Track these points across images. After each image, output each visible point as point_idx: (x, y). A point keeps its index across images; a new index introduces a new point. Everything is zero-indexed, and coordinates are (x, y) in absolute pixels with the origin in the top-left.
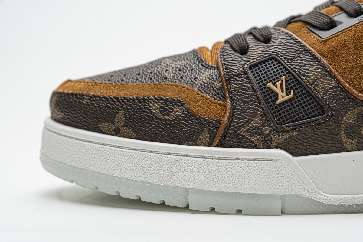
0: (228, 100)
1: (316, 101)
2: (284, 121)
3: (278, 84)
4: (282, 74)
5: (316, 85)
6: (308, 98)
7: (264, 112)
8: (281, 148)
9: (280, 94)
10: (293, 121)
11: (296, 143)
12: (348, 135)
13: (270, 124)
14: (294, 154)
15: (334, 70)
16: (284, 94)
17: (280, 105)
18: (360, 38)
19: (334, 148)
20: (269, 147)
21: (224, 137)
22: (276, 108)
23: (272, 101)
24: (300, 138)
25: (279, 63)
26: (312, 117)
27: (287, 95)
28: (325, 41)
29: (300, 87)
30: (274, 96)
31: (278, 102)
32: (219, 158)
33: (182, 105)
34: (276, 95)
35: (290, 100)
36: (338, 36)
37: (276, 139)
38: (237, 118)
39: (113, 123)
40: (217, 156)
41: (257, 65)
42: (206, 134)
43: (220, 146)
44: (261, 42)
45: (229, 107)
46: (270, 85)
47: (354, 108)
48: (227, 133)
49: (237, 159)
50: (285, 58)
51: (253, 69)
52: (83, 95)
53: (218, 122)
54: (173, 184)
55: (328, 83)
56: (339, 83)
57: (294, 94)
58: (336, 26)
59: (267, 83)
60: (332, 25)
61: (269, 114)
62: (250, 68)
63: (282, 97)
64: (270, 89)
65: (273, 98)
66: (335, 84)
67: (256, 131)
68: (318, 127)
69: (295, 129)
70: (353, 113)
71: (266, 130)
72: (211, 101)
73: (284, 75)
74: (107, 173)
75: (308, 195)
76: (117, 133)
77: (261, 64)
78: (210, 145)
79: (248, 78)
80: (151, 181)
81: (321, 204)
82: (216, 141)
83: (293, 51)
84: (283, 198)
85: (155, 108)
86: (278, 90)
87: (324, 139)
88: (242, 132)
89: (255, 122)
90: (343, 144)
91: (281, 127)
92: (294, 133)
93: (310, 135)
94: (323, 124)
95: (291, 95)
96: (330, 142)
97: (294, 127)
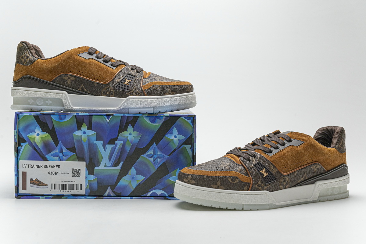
0: (251, 176)
1: (273, 176)
2: (267, 182)
3: (263, 171)
4: (263, 168)
5: (273, 171)
6: (271, 175)
7: (261, 180)
8: (266, 190)
10: (269, 182)
11: (270, 188)
12: (281, 185)
14: (270, 192)
15: (276, 166)
16: (265, 174)
17: (265, 177)
18: (281, 156)
19: (278, 189)
20: (263, 190)
21: (252, 188)
22: (264, 178)
25: (261, 164)
26: (273, 181)
28: (271, 157)
29: (269, 172)
31: (264, 177)
33: (238, 178)
34: (263, 175)
35: (267, 176)
36: (274, 155)
37: (265, 188)
38: (254, 182)
39: (216, 185)
40: (251, 194)
41: (255, 165)
42: (246, 187)
43: (251, 191)
44: (253, 157)
45: (251, 179)
46: (261, 171)
47: (282, 177)
48: (253, 186)
49: (256, 194)
51: (255, 167)
52: (203, 176)
53: (250, 184)
54: (239, 203)
55: (275, 170)
56: (278, 170)
58: (272, 152)
59: (260, 171)
61: (263, 181)
63: (265, 175)
64: (261, 173)
67: (260, 186)
68: (275, 183)
69: (269, 184)
70: (282, 179)
71: (263, 185)
72: (245, 177)
74: (217, 201)
75: (274, 203)
76: (218, 188)
78: (248, 190)
79: (254, 169)
80: (232, 203)
81: (277, 206)
82: (250, 189)
83: (264, 160)
84: (269, 204)
85: (230, 180)
86: (263, 173)
88: (256, 186)
89: (259, 183)
90: (280, 188)
91: (266, 184)
92: (269, 186)
93: (273, 186)
95: (267, 174)
96: (277, 187)
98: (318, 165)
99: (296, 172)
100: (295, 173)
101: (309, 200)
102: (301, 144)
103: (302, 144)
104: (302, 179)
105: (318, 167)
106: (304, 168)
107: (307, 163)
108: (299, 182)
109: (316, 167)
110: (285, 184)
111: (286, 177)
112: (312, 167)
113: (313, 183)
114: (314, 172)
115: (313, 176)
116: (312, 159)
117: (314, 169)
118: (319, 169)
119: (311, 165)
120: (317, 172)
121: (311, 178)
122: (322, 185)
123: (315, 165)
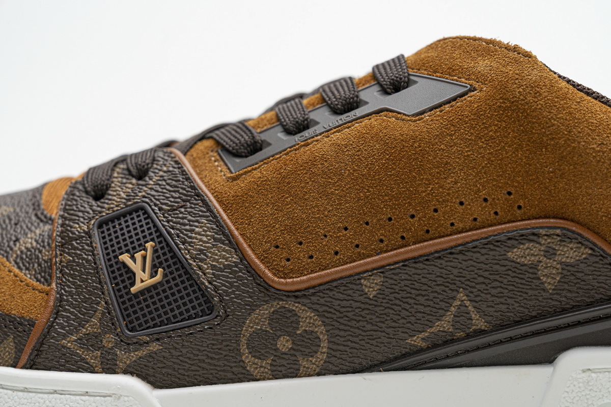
0: (54, 284)
1: (200, 289)
2: (140, 325)
3: (138, 256)
4: (148, 238)
5: (202, 260)
6: (187, 284)
7: (107, 308)
8: (132, 374)
9: (140, 275)
10: (155, 326)
11: (159, 365)
13: (115, 329)
14: (157, 384)
15: (236, 233)
16: (145, 276)
17: (136, 295)
19: (230, 375)
20: (112, 371)
21: (38, 350)
22: (130, 300)
23: (125, 287)
24: (167, 355)
26: (190, 318)
27: (152, 276)
28: (234, 179)
29: (175, 264)
30: (129, 278)
31: (133, 290)
32: (25, 390)
34: (131, 275)
35: (155, 287)
36: (255, 169)
37: (125, 357)
38: (63, 317)
40: (20, 385)
41: (112, 220)
43: (31, 368)
44: (133, 176)
45: (52, 297)
46: (125, 258)
47: (267, 302)
48: (42, 344)
49: (55, 392)
50: (160, 209)
51: (105, 228)
53: (32, 324)
55: (225, 256)
56: (243, 257)
57: (165, 275)
58: (261, 149)
59: (121, 254)
60: (254, 148)
61: (116, 312)
62: (100, 226)
65: (127, 283)
66: (235, 259)
67: (93, 342)
68: (198, 336)
69: (158, 340)
70: (265, 311)
71: (109, 340)
72: (27, 285)
73: (152, 240)
77: (119, 219)
78: (15, 367)
79: (91, 243)
82: (24, 358)
83: (177, 195)
86: (136, 267)
87: (212, 358)
88: (70, 342)
89: (93, 325)
90: (244, 368)
91: (134, 337)
92: (155, 347)
93: (184, 351)
94: (209, 331)
95: (158, 278)
96: (221, 363)
97: (156, 336)
98: (567, 237)
99: (379, 280)
100: (372, 287)
102: (448, 102)
103: (454, 99)
104: (444, 324)
105: (570, 253)
106: (439, 255)
107: (469, 224)
108: (417, 341)
109: (550, 253)
110: (284, 344)
112: (520, 254)
113: (547, 358)
114: (542, 283)
115: (534, 314)
116: (509, 193)
117: (534, 266)
118: (582, 266)
119: (502, 238)
120: (566, 286)
121: (517, 323)
122: (601, 375)
123: (535, 238)
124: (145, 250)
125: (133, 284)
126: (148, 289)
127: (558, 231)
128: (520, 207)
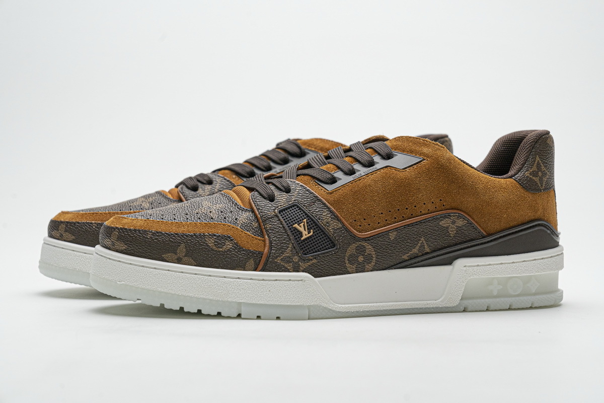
0: (266, 237)
1: (329, 238)
2: (308, 252)
3: (302, 225)
4: (303, 218)
5: (328, 226)
6: (323, 236)
7: (293, 246)
8: (306, 272)
9: (304, 232)
10: (314, 253)
11: (316, 268)
12: (350, 262)
13: (298, 254)
14: (316, 276)
15: (339, 216)
16: (307, 233)
17: (304, 240)
18: (356, 192)
19: (341, 272)
20: (298, 271)
21: (265, 264)
22: (301, 242)
23: (299, 237)
24: (319, 264)
25: (300, 209)
26: (327, 249)
27: (309, 233)
28: (331, 193)
29: (317, 228)
30: (299, 234)
31: (302, 239)
32: (263, 280)
33: (232, 240)
34: (301, 233)
35: (310, 237)
36: (339, 189)
37: (303, 265)
38: (274, 250)
39: (176, 254)
40: (261, 278)
41: (284, 210)
42: (252, 262)
43: (263, 271)
44: (283, 192)
45: (267, 242)
46: (296, 225)
47: (354, 243)
48: (268, 261)
49: (276, 280)
50: (304, 205)
51: (282, 214)
52: (145, 231)
53: (261, 254)
54: (230, 300)
55: (336, 225)
56: (344, 225)
57: (314, 233)
58: (336, 182)
59: (294, 224)
60: (333, 180)
61: (297, 247)
62: (280, 213)
63: (305, 235)
64: (295, 229)
65: (299, 236)
66: (341, 226)
67: (288, 260)
68: (330, 256)
69: (315, 258)
70: (354, 246)
71: (296, 259)
72: (253, 237)
73: (305, 218)
74: (173, 292)
75: (325, 305)
76: (179, 261)
77: (287, 210)
78: (255, 270)
79: (279, 220)
80: (211, 298)
81: (334, 311)
82: (260, 267)
83: (309, 200)
84: (309, 307)
85: (211, 242)
86: (301, 229)
87: (335, 265)
88: (278, 260)
89: (288, 253)
90: (346, 269)
91: (307, 257)
92: (315, 261)
93: (325, 262)
94: (334, 254)
95: (312, 233)
96: (338, 267)
97: (315, 257)
98: (459, 217)
99: (395, 233)
100: (392, 236)
101: (436, 306)
102: (415, 164)
103: (417, 163)
104: (415, 251)
105: (460, 223)
106: (417, 223)
107: (427, 211)
108: (405, 257)
109: (453, 223)
110: (361, 259)
111: (365, 244)
112: (444, 223)
113: (449, 262)
114: (450, 234)
115: (446, 246)
116: (441, 200)
117: (447, 228)
118: (464, 227)
119: (439, 217)
120: (458, 235)
121: (440, 249)
122: (470, 268)
123: (449, 217)
124: (304, 222)
125: (302, 236)
126: (308, 238)
127: (457, 214)
128: (444, 205)
